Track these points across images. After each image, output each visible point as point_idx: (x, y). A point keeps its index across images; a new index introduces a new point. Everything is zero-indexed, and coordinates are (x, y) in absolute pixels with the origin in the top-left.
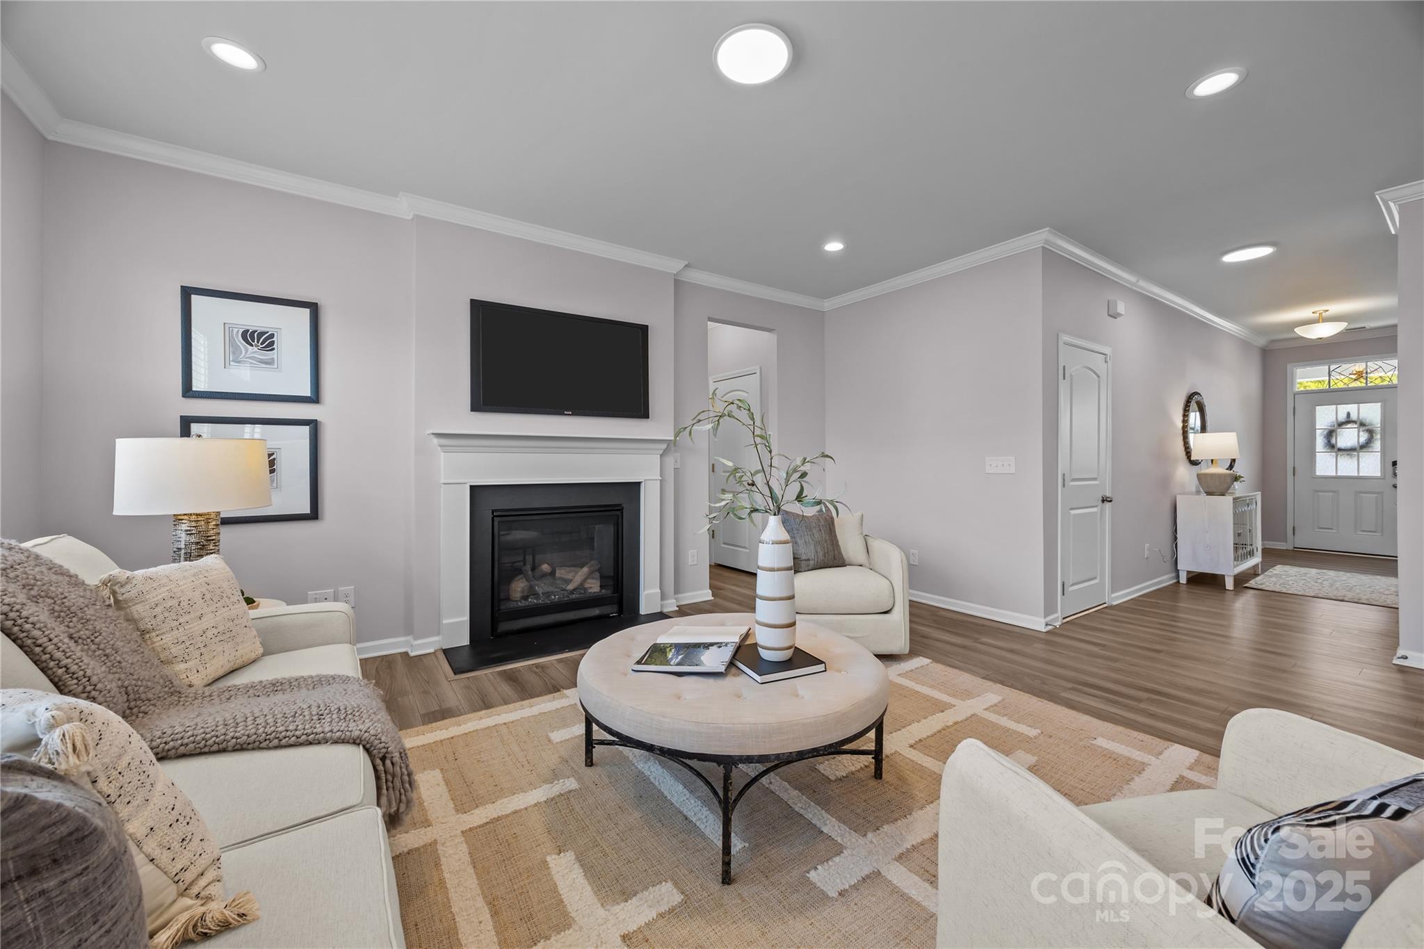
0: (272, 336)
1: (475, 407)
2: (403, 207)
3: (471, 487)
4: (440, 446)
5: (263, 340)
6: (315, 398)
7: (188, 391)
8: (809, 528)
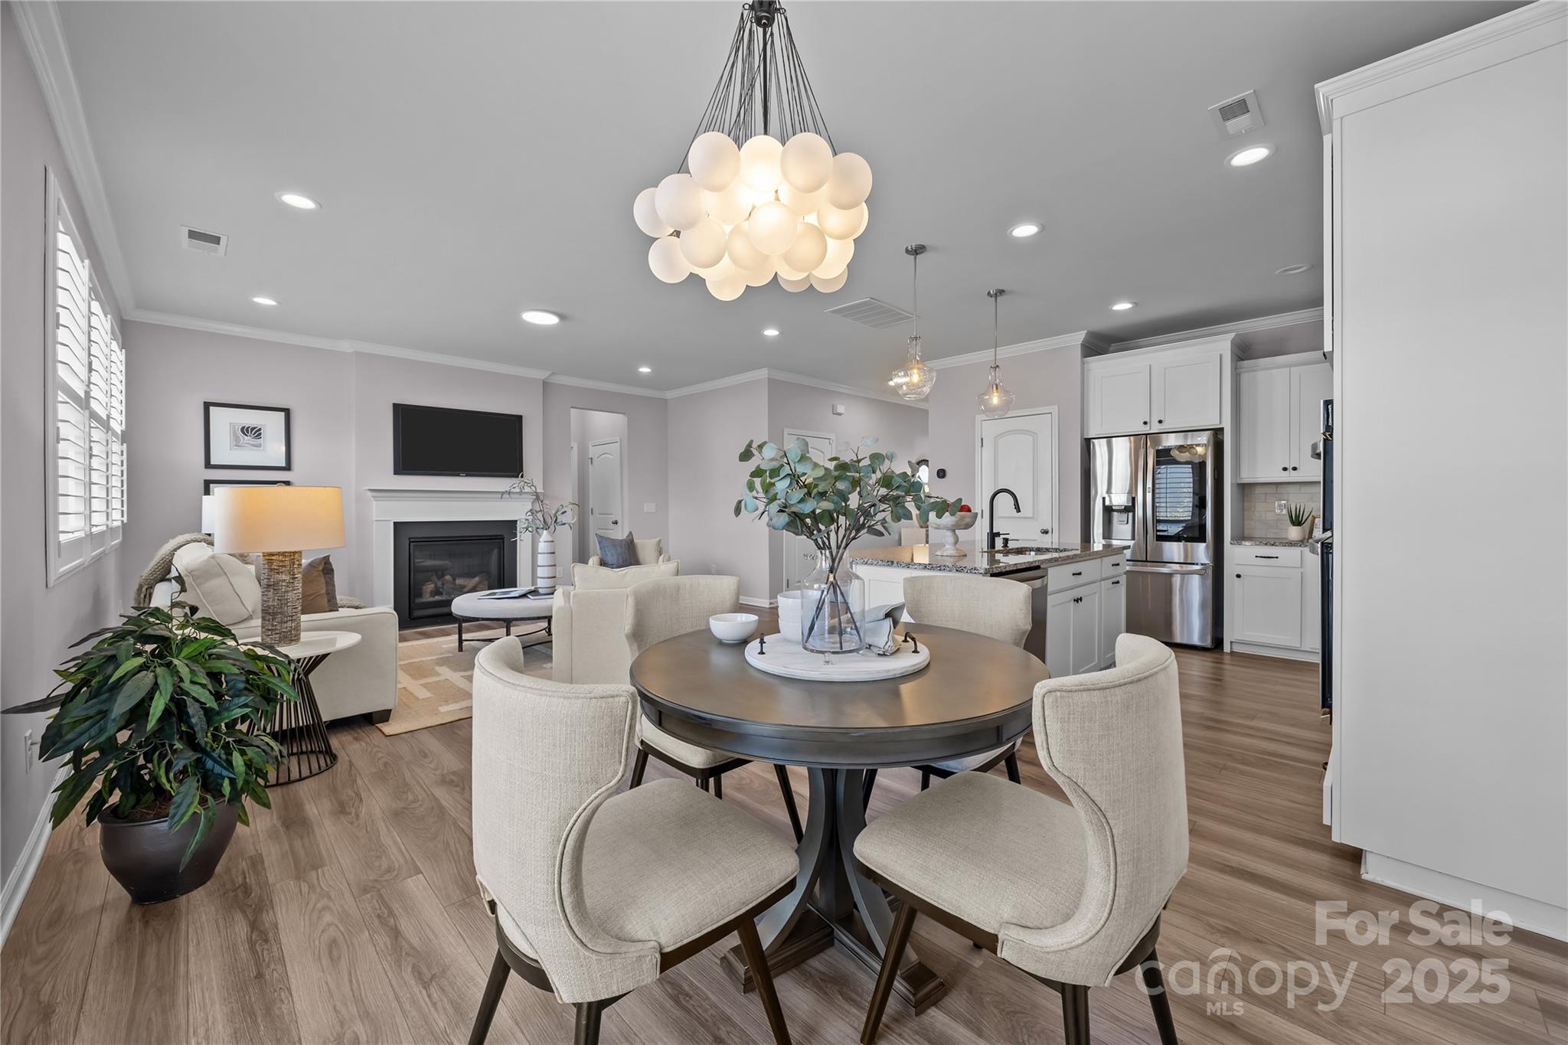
0: (260, 429)
1: (396, 472)
2: (347, 346)
3: (395, 523)
4: (373, 497)
5: (255, 432)
6: (288, 467)
7: (208, 465)
8: (614, 546)
